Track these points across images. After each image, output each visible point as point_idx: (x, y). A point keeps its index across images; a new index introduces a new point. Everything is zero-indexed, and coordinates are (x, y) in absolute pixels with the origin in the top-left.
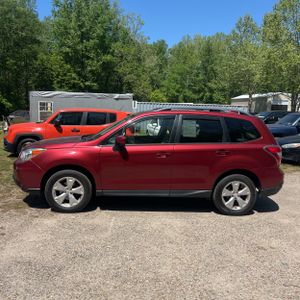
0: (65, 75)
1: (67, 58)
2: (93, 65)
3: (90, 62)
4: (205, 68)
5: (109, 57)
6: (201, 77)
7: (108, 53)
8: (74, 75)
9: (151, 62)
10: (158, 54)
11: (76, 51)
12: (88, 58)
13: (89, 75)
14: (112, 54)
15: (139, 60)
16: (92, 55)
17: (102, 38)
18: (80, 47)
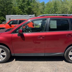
0: (19, 12)
1: (20, 7)
2: (26, 9)
3: (25, 8)
4: (55, 8)
5: (30, 7)
6: (54, 11)
7: (30, 6)
8: (21, 12)
9: (41, 7)
10: (43, 5)
11: (22, 6)
12: (25, 7)
13: (25, 11)
14: (31, 6)
15: (38, 7)
16: (26, 6)
17: (28, 2)
18: (23, 4)
